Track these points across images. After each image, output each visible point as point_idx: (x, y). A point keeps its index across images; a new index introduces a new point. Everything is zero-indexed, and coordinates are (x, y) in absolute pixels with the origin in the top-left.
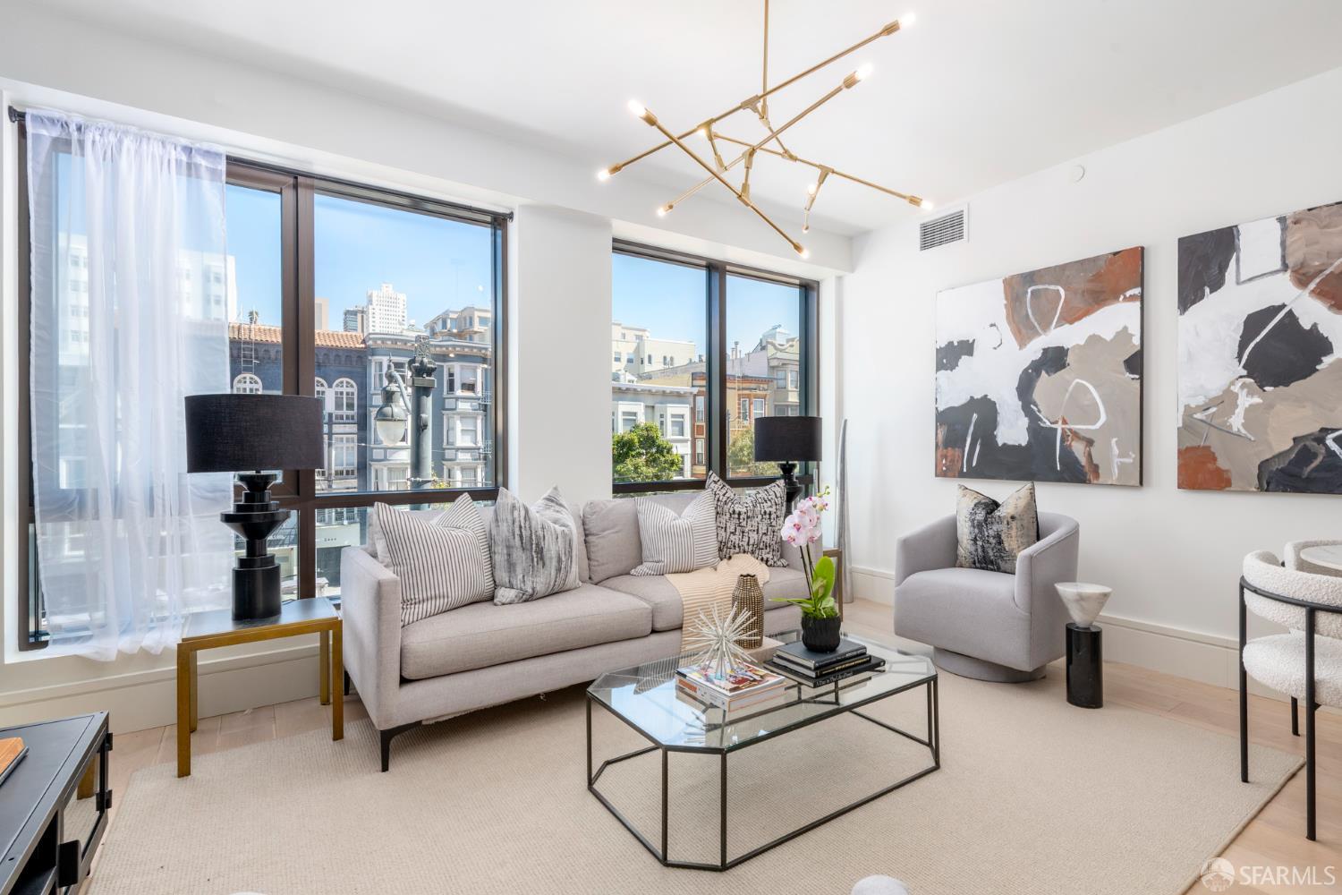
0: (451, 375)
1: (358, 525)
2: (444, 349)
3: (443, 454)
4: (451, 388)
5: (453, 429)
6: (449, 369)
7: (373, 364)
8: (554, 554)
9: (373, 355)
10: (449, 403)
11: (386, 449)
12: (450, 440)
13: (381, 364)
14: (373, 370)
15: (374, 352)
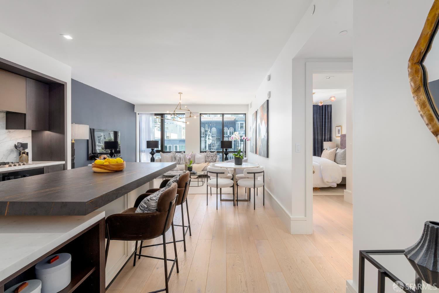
8: (177, 159)
9: (237, 122)
13: (238, 124)
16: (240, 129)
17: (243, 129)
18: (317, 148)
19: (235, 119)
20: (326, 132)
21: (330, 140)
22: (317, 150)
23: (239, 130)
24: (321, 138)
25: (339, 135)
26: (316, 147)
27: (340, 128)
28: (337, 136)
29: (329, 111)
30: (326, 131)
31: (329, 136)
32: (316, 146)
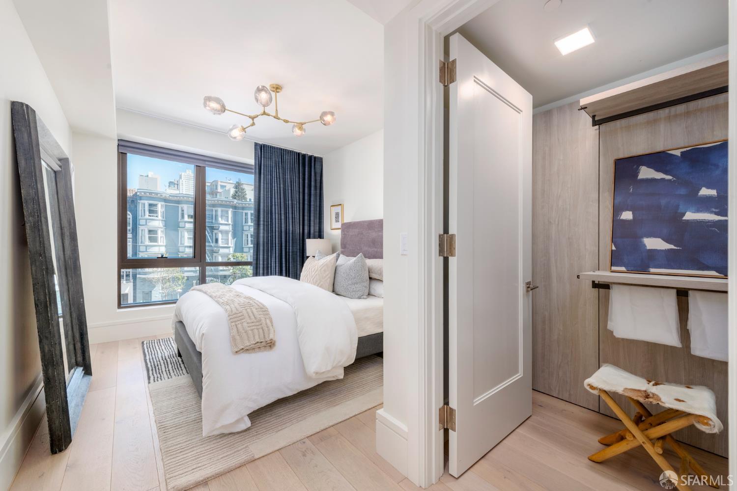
0: (183, 211)
1: (132, 284)
2: (178, 198)
3: (178, 250)
4: (183, 217)
5: (184, 237)
6: (182, 208)
7: (140, 204)
9: (141, 200)
10: (181, 225)
11: (146, 246)
12: (182, 242)
13: (144, 204)
14: (140, 208)
15: (141, 198)
16: (150, 216)
17: (157, 216)
18: (293, 255)
19: (136, 193)
20: (312, 218)
21: (320, 236)
22: (293, 258)
23: (147, 216)
24: (301, 230)
25: (339, 225)
26: (291, 251)
27: (338, 209)
28: (334, 227)
29: (318, 171)
30: (312, 215)
31: (318, 228)
32: (291, 248)
